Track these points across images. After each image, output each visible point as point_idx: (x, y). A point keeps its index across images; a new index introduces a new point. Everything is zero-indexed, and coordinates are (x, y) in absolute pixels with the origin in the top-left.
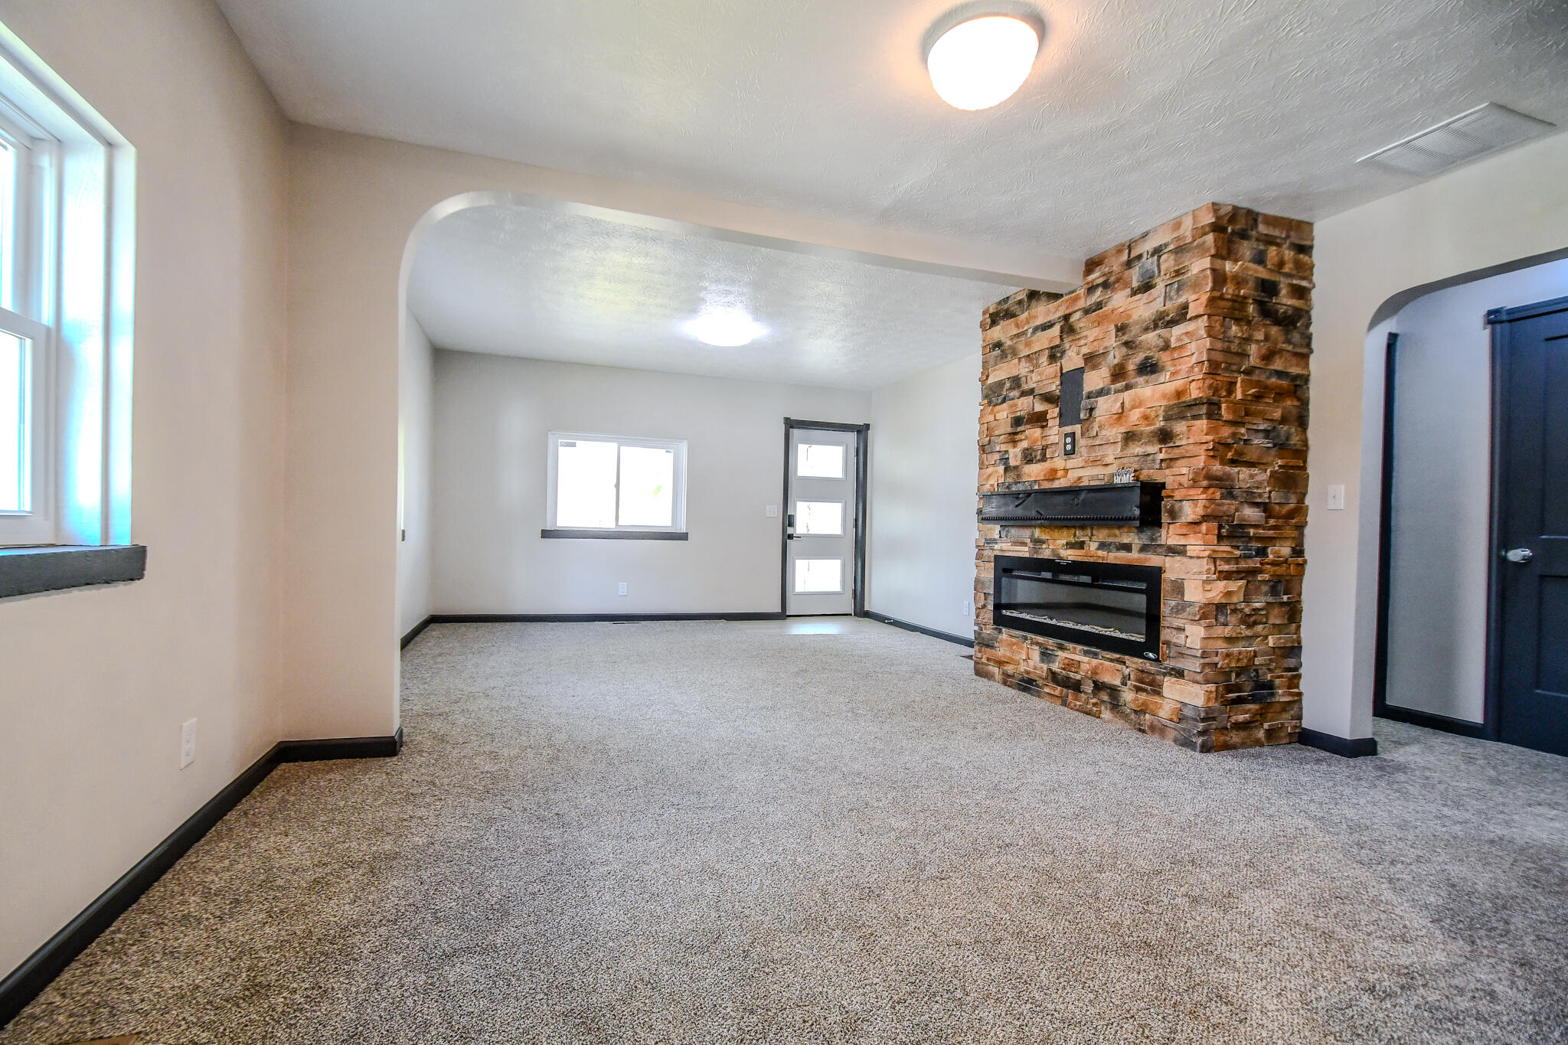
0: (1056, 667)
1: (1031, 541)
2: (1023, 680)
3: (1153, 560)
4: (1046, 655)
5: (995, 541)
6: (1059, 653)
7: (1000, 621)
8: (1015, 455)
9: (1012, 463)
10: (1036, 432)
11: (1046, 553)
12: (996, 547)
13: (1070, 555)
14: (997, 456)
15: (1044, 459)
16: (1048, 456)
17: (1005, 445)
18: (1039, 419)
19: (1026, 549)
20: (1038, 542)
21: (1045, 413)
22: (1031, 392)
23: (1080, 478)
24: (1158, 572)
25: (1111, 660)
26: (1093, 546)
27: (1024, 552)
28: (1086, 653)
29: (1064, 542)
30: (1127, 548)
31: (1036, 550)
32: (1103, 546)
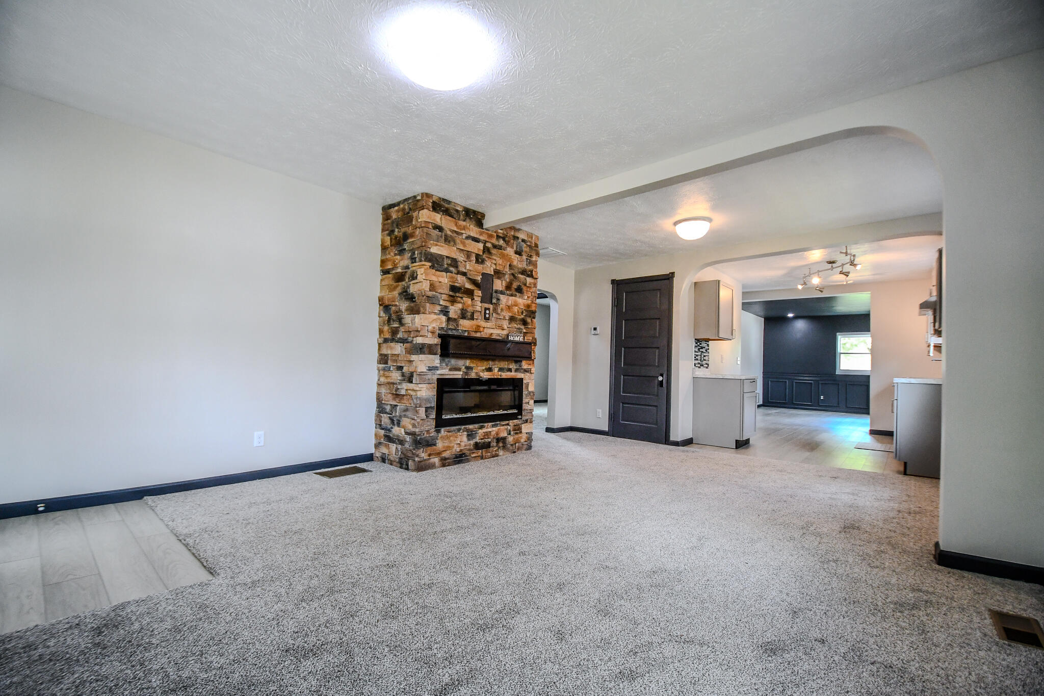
0: (477, 440)
1: (465, 368)
2: (457, 457)
3: (520, 375)
4: (471, 435)
5: (436, 368)
6: (480, 431)
7: (441, 423)
8: (454, 310)
9: (452, 315)
10: (468, 301)
11: (473, 375)
12: (439, 372)
13: (486, 375)
14: (439, 308)
15: (472, 318)
16: (475, 317)
17: (448, 302)
18: (470, 293)
19: (461, 373)
20: (468, 368)
21: (473, 290)
22: (464, 274)
23: (492, 334)
24: (522, 380)
25: (503, 425)
26: (496, 370)
27: (458, 375)
28: (493, 426)
29: (484, 368)
30: (510, 370)
31: (466, 373)
32: (501, 370)
